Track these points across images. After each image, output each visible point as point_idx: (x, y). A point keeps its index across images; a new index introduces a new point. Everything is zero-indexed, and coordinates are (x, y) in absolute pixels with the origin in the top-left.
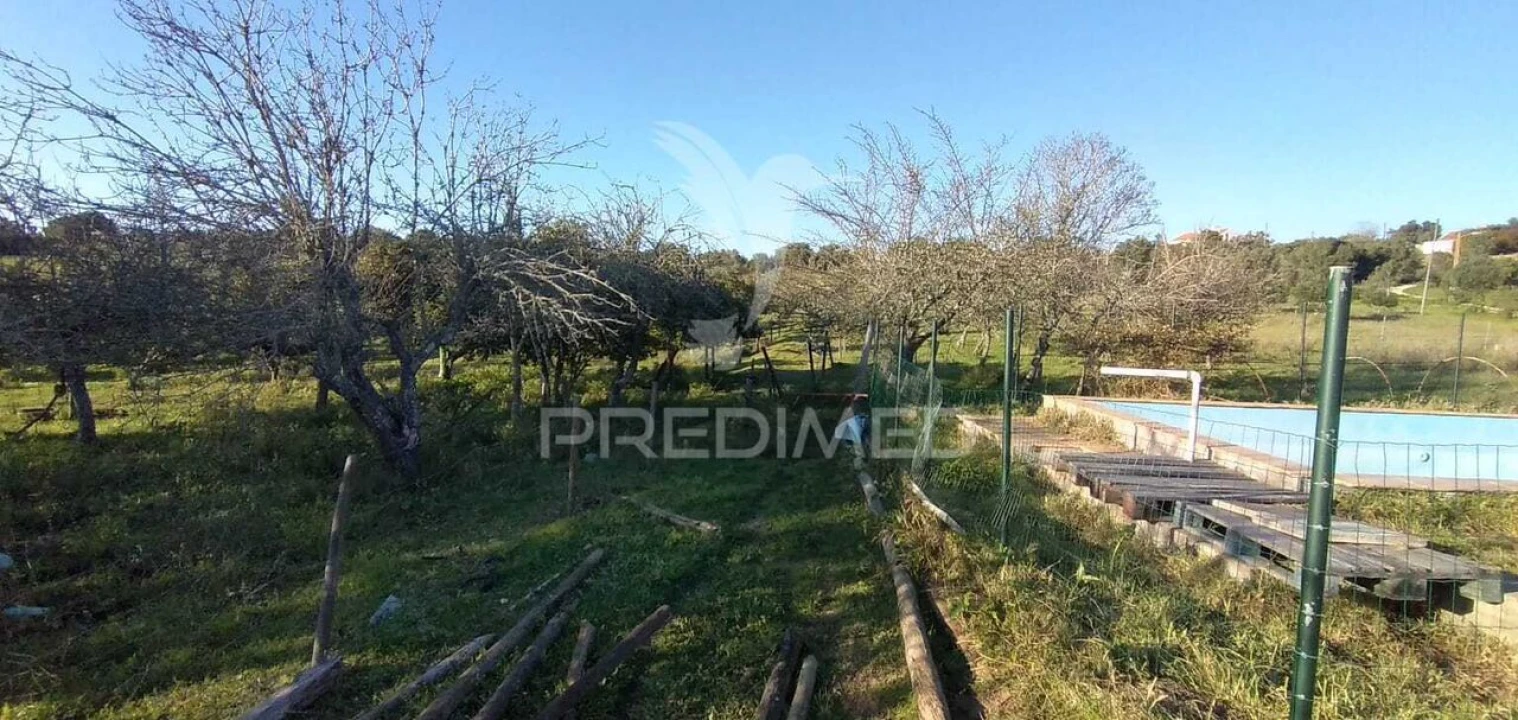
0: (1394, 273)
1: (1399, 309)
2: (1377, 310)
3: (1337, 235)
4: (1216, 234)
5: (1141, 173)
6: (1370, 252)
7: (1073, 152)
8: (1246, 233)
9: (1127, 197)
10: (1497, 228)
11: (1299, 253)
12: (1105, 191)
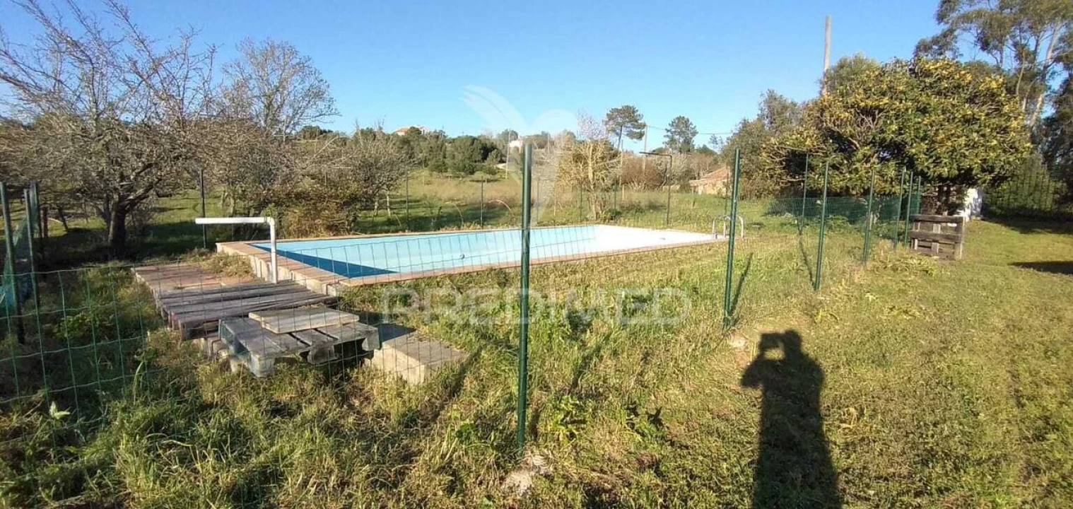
0: (497, 157)
1: (497, 176)
2: (489, 176)
3: (475, 135)
4: (418, 130)
5: (321, 77)
6: (488, 146)
7: (269, 53)
8: (433, 131)
9: (319, 95)
10: (537, 136)
11: (457, 144)
12: (297, 86)
